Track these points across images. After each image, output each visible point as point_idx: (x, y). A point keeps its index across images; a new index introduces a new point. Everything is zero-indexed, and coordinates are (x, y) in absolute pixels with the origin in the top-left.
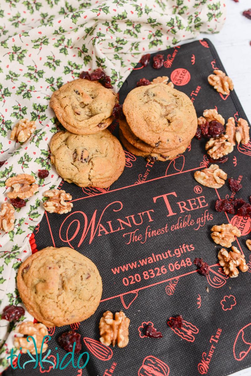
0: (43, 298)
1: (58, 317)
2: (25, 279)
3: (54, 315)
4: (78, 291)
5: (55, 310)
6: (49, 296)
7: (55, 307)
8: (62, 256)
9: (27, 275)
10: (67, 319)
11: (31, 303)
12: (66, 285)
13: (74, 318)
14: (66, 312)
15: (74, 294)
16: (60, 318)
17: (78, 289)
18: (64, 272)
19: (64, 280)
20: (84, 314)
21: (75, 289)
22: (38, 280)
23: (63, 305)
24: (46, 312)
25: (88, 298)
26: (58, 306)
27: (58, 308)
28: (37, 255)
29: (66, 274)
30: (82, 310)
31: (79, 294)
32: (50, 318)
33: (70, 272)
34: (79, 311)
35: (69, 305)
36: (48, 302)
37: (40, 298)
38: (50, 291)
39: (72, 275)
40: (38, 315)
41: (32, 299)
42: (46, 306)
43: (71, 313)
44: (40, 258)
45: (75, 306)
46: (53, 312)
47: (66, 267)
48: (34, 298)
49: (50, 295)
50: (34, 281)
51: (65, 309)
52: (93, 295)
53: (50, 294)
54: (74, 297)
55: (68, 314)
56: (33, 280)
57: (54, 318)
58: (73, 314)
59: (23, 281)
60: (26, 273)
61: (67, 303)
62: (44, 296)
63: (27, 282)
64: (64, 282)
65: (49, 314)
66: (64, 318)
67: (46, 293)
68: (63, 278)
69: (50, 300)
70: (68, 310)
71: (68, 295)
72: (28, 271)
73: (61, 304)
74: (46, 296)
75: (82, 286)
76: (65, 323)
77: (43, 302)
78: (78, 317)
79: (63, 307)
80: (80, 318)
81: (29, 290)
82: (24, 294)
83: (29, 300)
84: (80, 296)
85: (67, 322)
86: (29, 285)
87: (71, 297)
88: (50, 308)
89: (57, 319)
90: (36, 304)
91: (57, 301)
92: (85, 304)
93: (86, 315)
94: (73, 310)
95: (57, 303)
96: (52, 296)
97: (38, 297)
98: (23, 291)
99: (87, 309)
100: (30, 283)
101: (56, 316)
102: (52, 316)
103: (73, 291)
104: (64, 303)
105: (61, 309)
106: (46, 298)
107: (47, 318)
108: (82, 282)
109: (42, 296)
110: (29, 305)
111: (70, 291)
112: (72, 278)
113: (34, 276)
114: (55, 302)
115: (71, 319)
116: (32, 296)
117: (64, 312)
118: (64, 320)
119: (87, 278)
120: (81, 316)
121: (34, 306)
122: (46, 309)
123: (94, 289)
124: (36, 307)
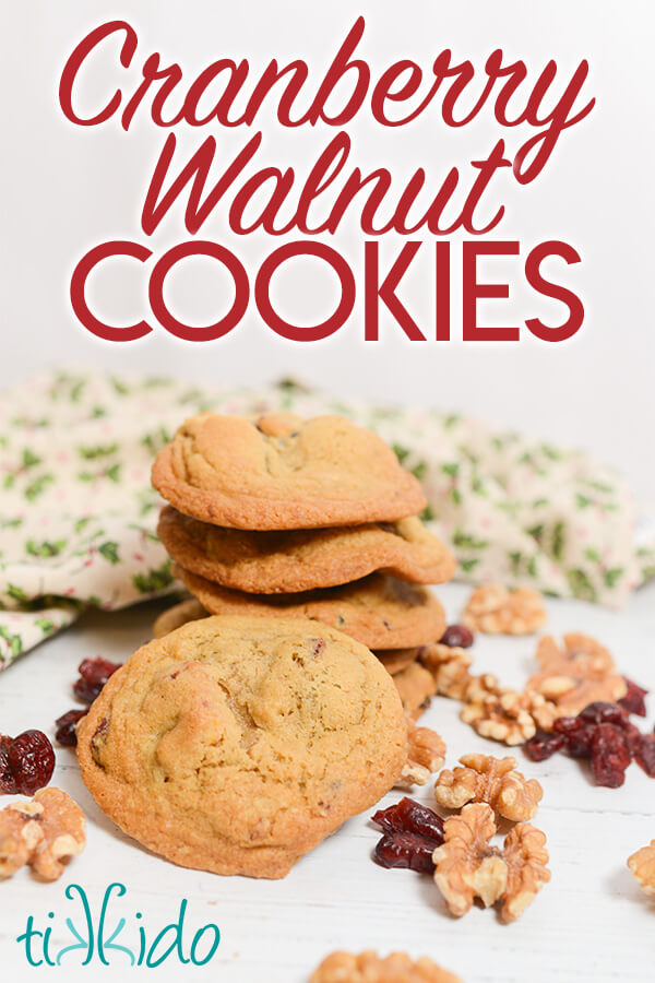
0: (201, 776)
1: (284, 810)
2: (110, 762)
3: (266, 812)
4: (307, 703)
5: (262, 794)
6: (215, 755)
7: (258, 784)
8: (200, 641)
9: (112, 746)
10: (321, 804)
11: (168, 825)
12: (260, 710)
13: (342, 789)
14: (303, 785)
15: (301, 724)
16: (294, 810)
17: (305, 694)
18: (233, 676)
19: (242, 701)
20: (373, 768)
21: (295, 700)
22: (153, 737)
23: (280, 767)
25: (355, 717)
26: (264, 777)
27: (269, 783)
28: (116, 679)
29: (240, 679)
30: (360, 756)
31: (316, 711)
32: (259, 827)
33: (252, 669)
34: (347, 764)
35: (302, 757)
36: (221, 779)
37: (191, 783)
38: (212, 736)
39: (261, 673)
41: (166, 807)
42: (222, 797)
43: (321, 779)
44: (131, 681)
45: (327, 753)
46: (258, 802)
47: (231, 658)
48: (170, 797)
49: (217, 750)
50: (144, 748)
51: (296, 772)
52: (367, 698)
53: (216, 745)
54: (306, 732)
55: (316, 786)
56: (137, 747)
57: (273, 822)
58: (328, 780)
59: (109, 776)
60: (105, 742)
61: (292, 755)
62: (198, 770)
63: (124, 769)
64: (249, 705)
65: (247, 815)
66: (307, 804)
67: (202, 749)
68: (239, 697)
69: (226, 769)
70: (309, 774)
71: (281, 736)
72: (107, 735)
73: (271, 767)
74: (205, 766)
75: (313, 680)
76: (321, 822)
77: (208, 789)
78: (358, 783)
79: (285, 773)
80: (364, 783)
81: (144, 789)
82: (130, 811)
83: (156, 819)
84: (326, 722)
85: (323, 813)
86: (135, 773)
87: (297, 736)
88: (240, 795)
89: (285, 819)
90: (186, 814)
91: (254, 764)
92: (357, 733)
93: (381, 767)
94: (323, 767)
95: (256, 770)
96: (228, 751)
97: (181, 788)
98: (123, 802)
99: (372, 746)
100: (132, 763)
101: (277, 812)
102: (260, 820)
103: (291, 712)
104: (281, 758)
105: (279, 781)
106: (210, 771)
107: (247, 838)
108: (306, 669)
109: (192, 773)
110: (166, 837)
111: (285, 721)
112: (268, 681)
113: (132, 732)
114: (246, 770)
115: (335, 797)
116: (161, 799)
117: (298, 787)
118: (311, 811)
119: (317, 651)
120: (365, 775)
121: (184, 828)
122: (227, 808)
123: (362, 681)
124: (193, 825)
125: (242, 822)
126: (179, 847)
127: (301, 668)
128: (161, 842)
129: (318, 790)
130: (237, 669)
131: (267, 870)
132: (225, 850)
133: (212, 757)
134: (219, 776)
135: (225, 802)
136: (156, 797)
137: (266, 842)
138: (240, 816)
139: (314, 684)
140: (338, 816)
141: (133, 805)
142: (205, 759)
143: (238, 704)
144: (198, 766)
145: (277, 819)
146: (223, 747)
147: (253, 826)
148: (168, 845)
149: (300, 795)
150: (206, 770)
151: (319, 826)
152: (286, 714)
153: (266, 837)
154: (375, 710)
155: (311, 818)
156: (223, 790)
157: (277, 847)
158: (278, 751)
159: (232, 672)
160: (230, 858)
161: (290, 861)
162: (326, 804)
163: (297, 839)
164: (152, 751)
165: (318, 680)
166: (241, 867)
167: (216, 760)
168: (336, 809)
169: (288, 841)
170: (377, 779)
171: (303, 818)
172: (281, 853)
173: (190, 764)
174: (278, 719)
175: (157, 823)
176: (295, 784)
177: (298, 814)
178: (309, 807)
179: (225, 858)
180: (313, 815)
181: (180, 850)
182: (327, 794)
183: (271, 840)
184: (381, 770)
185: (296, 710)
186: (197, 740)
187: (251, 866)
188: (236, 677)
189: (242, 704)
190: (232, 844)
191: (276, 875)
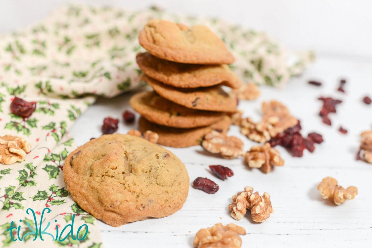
0: (103, 178)
1: (127, 201)
2: (75, 164)
3: (120, 199)
4: (153, 171)
5: (121, 192)
7: (122, 189)
9: (78, 159)
10: (142, 205)
11: (83, 191)
12: (136, 167)
13: (152, 204)
14: (138, 196)
15: (148, 178)
16: (131, 203)
17: (154, 168)
19: (131, 163)
20: (168, 202)
21: (150, 168)
22: (93, 160)
23: (133, 187)
24: (108, 195)
25: (169, 184)
26: (125, 188)
27: (126, 190)
29: (134, 156)
30: (165, 196)
31: (156, 176)
32: (115, 203)
33: (140, 154)
34: (158, 197)
35: (142, 187)
37: (98, 179)
38: (113, 165)
39: (142, 157)
40: (96, 206)
41: (86, 185)
42: (107, 187)
43: (146, 197)
45: (153, 190)
46: (119, 195)
47: (134, 148)
48: (89, 182)
49: (113, 171)
50: (88, 163)
51: (138, 191)
52: (176, 180)
53: (113, 169)
54: (149, 181)
55: (143, 198)
56: (86, 162)
57: (121, 204)
58: (149, 198)
59: (72, 169)
60: (76, 157)
61: (139, 185)
62: (103, 176)
63: (78, 168)
64: (133, 165)
65: (113, 197)
66: (137, 203)
67: (107, 168)
68: (131, 162)
69: (113, 179)
70: (142, 193)
71: (139, 179)
72: (78, 155)
73: (129, 185)
74: (106, 175)
75: (159, 164)
76: (139, 211)
77: (103, 183)
78: (159, 205)
79: (133, 189)
80: (161, 206)
81: (81, 177)
82: (73, 182)
83: (80, 188)
84: (158, 181)
85: (141, 209)
86: (81, 171)
87: (145, 181)
88: (113, 190)
89: (125, 204)
90: (91, 190)
91: (124, 182)
92: (167, 189)
93: (171, 203)
94: (148, 193)
95: (124, 184)
96: (116, 173)
97: (94, 180)
98: (72, 178)
99: (170, 195)
100: (82, 167)
101: (124, 201)
102: (116, 201)
103: (146, 172)
104: (135, 184)
105: (130, 191)
106: (107, 177)
107: (109, 206)
108: (159, 160)
109: (100, 176)
110: (81, 196)
111: (143, 174)
112: (143, 159)
113: (87, 156)
114: (120, 183)
115: (148, 205)
116: (85, 181)
117: (136, 196)
118: (137, 206)
119: (165, 156)
120: (163, 203)
121: (88, 194)
122: (107, 192)
123: (177, 174)
124: (92, 194)
125: (110, 199)
126: (84, 201)
127: (157, 159)
128: (78, 197)
129: (143, 200)
130: (134, 152)
131: (111, 221)
132: (99, 207)
133: (110, 173)
134: (109, 180)
135: (107, 189)
136: (84, 180)
137: (115, 210)
138: (110, 197)
139: (159, 166)
140: (146, 212)
141: (75, 181)
142: (107, 172)
143: (129, 163)
144: (103, 174)
145: (123, 203)
146: (115, 171)
147: (113, 202)
148: (80, 198)
149: (135, 199)
150: (105, 176)
151: (137, 213)
152: (144, 172)
153: (116, 208)
154: (177, 184)
155: (136, 209)
156: (108, 185)
157: (119, 214)
158: (135, 181)
159: (132, 152)
160: (100, 211)
161: (122, 222)
162: (143, 206)
163: (127, 213)
164: (90, 164)
165: (161, 165)
166: (102, 216)
167: (111, 174)
168: (146, 209)
169: (124, 213)
170: (167, 207)
171: (133, 207)
172: (119, 217)
173: (101, 172)
174: (140, 172)
175: (80, 189)
176: (135, 195)
177: (131, 205)
178: (137, 204)
179: (98, 211)
180: (137, 208)
181: (83, 202)
182: (146, 203)
183: (117, 210)
184: (170, 205)
185: (148, 172)
186: (107, 164)
187: (106, 217)
188: (133, 155)
189: (131, 164)
190: (103, 207)
191: (114, 225)
